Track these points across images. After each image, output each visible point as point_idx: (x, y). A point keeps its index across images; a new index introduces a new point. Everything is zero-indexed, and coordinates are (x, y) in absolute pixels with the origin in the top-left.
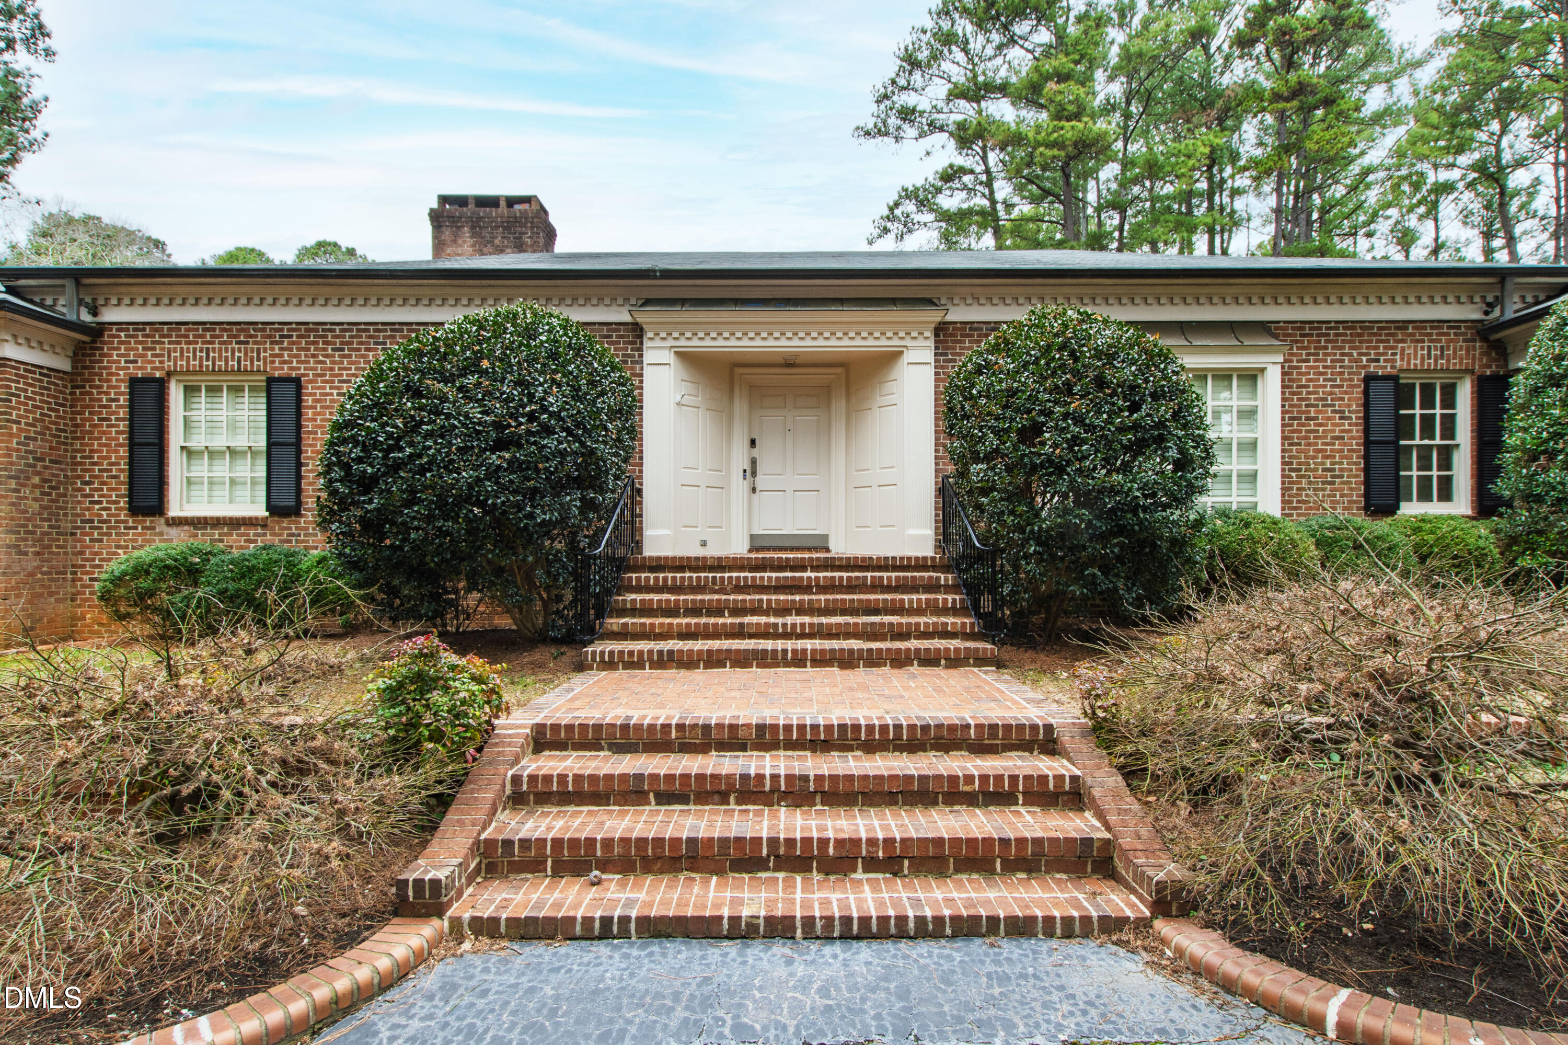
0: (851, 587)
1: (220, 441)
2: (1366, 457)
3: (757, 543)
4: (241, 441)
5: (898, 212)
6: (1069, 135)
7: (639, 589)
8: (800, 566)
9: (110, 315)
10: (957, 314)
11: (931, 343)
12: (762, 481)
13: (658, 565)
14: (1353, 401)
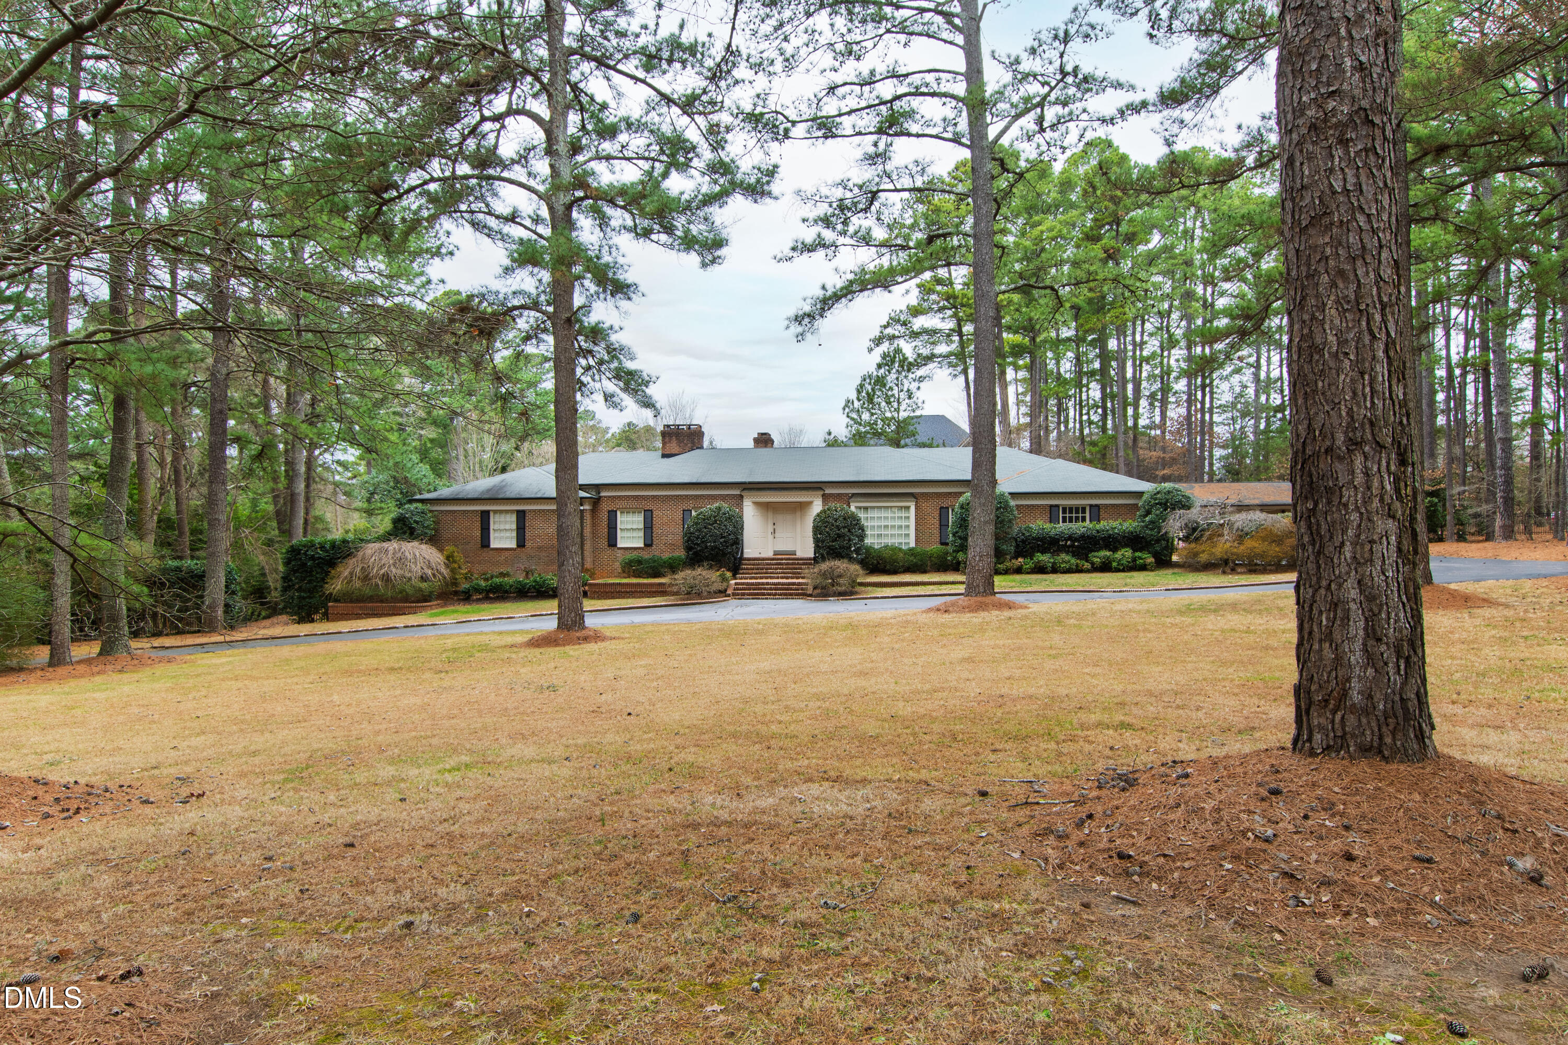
0: (793, 564)
1: (630, 527)
2: (940, 529)
3: (776, 553)
4: (636, 527)
7: (747, 565)
8: (782, 559)
9: (603, 495)
10: (827, 491)
11: (821, 499)
12: (777, 535)
13: (750, 560)
14: (936, 514)
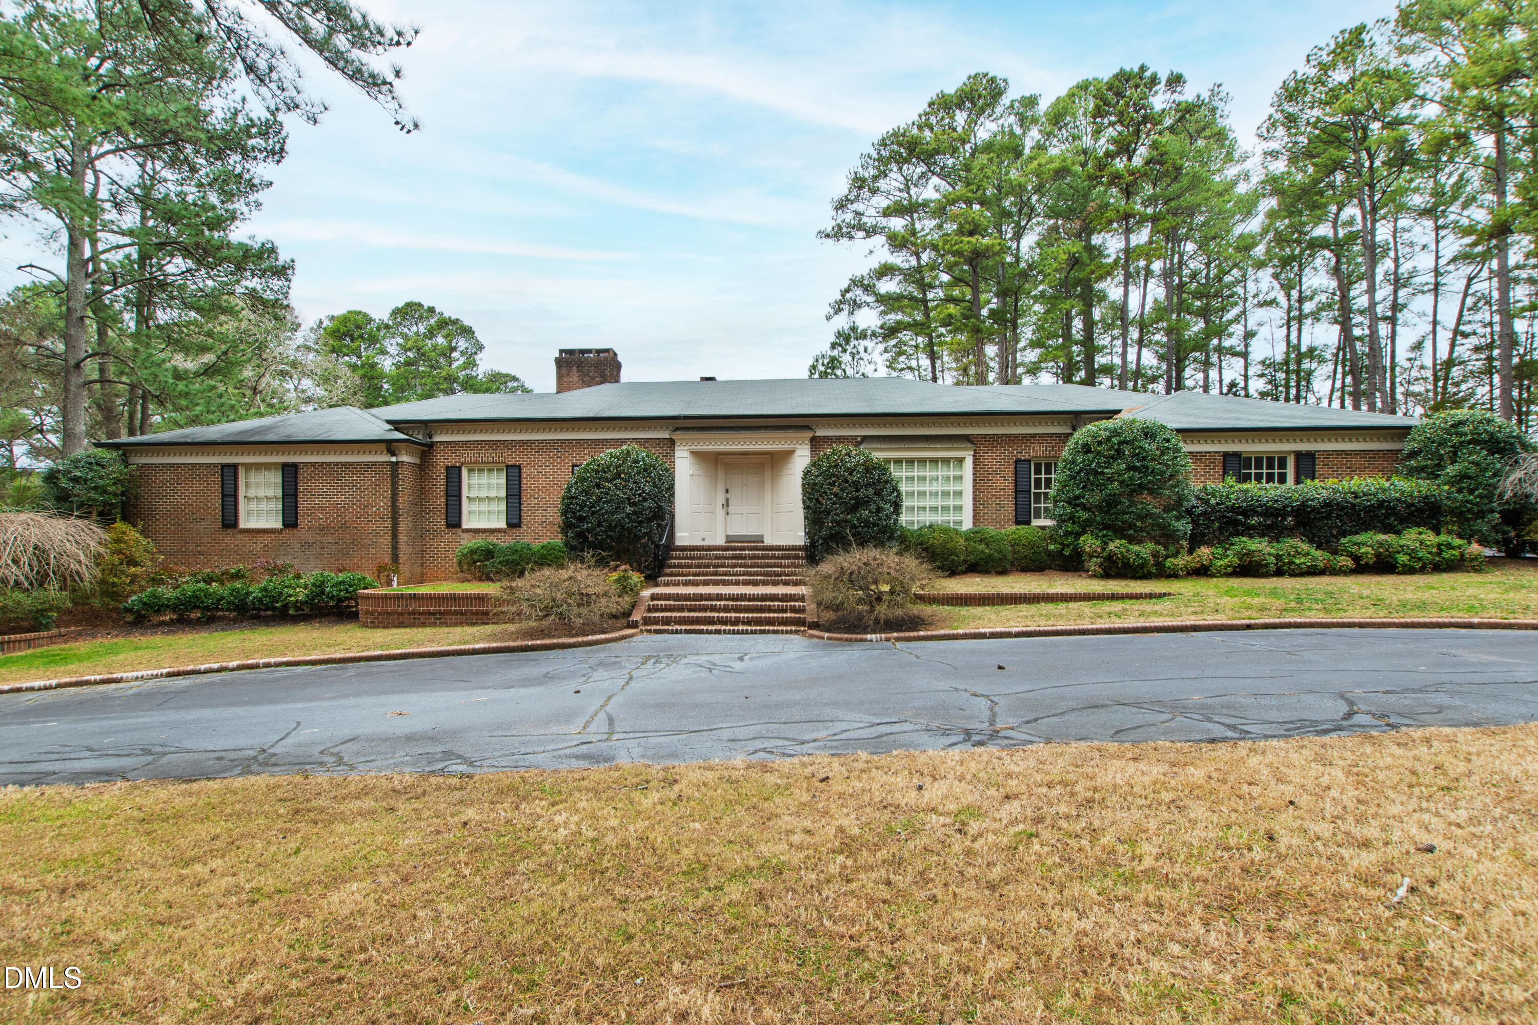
0: (763, 557)
1: (483, 494)
2: (1016, 498)
3: (729, 539)
4: (493, 494)
5: (848, 296)
6: (966, 247)
7: (676, 558)
8: (743, 549)
9: (437, 439)
10: (820, 433)
11: (809, 447)
12: (731, 509)
13: (683, 549)
14: (1009, 472)
